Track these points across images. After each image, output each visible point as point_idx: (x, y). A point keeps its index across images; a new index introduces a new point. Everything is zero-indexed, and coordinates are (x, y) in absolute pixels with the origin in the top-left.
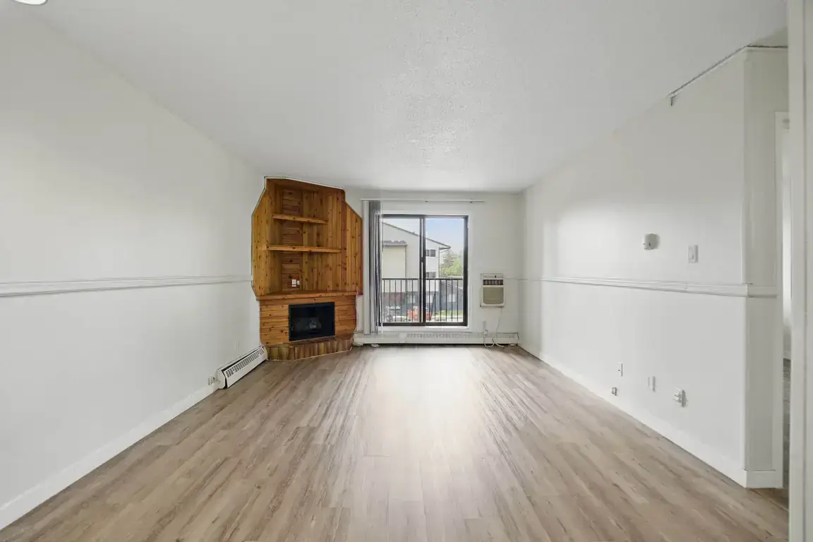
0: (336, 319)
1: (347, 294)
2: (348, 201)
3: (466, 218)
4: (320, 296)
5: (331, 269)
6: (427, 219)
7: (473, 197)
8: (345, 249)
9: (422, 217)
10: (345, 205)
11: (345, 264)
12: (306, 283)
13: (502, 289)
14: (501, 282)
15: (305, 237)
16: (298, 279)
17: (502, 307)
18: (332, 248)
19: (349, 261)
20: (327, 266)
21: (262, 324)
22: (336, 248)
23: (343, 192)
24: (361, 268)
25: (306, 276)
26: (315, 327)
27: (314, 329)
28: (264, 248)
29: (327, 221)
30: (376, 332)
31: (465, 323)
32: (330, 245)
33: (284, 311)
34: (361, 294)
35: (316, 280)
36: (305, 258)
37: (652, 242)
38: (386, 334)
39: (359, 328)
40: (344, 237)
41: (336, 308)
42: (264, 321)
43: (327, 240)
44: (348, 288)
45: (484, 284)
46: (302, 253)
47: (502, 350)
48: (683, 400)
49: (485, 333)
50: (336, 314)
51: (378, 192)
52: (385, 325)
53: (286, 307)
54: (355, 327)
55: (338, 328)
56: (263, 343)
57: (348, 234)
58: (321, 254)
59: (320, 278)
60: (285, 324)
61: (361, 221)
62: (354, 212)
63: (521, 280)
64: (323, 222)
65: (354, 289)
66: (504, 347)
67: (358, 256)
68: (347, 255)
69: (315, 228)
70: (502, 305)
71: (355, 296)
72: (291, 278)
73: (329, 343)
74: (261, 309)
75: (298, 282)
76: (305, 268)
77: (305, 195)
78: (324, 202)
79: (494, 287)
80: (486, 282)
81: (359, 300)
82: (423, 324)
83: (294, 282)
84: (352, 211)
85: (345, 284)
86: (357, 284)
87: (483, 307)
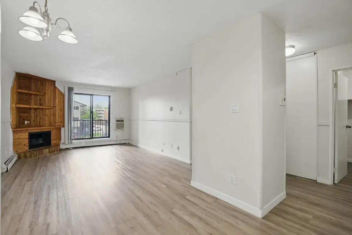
0: (52, 138)
1: (57, 127)
2: (56, 85)
3: (110, 97)
4: (45, 128)
5: (47, 116)
6: (93, 96)
7: (112, 89)
8: (55, 107)
9: (91, 95)
10: (55, 88)
11: (55, 114)
12: (32, 122)
13: (123, 123)
14: (123, 121)
15: (33, 101)
16: (28, 121)
17: (123, 130)
18: (48, 106)
19: (58, 112)
20: (45, 115)
21: (14, 142)
22: (51, 107)
23: (54, 82)
24: (64, 115)
25: (33, 119)
26: (41, 142)
27: (41, 144)
28: (14, 106)
29: (45, 94)
30: (71, 143)
31: (109, 137)
32: (46, 105)
33: (26, 135)
34: (64, 127)
35: (39, 121)
36: (33, 111)
37: (171, 109)
38: (76, 143)
39: (62, 141)
40: (54, 102)
41: (52, 133)
42: (15, 141)
43: (45, 103)
44: (57, 124)
45: (117, 122)
46: (30, 108)
47: (124, 145)
48: (178, 148)
49: (117, 140)
50: (52, 136)
51: (72, 83)
52: (75, 139)
53: (27, 134)
54: (60, 141)
55: (53, 142)
56: (14, 152)
57: (57, 101)
58: (42, 109)
59: (41, 121)
60: (27, 141)
61: (64, 95)
62: (60, 91)
63: (130, 120)
64: (44, 94)
65: (60, 125)
66: (124, 144)
67: (62, 110)
68: (56, 110)
69: (38, 97)
70: (123, 129)
71: (60, 128)
72: (24, 120)
73: (50, 149)
74: (13, 135)
75: (28, 122)
76: (33, 115)
77: (32, 81)
78: (43, 85)
79: (120, 123)
80: (117, 121)
81: (62, 129)
82: (92, 138)
83: (26, 122)
84: (59, 90)
85: (55, 122)
86: (61, 122)
87: (117, 130)
